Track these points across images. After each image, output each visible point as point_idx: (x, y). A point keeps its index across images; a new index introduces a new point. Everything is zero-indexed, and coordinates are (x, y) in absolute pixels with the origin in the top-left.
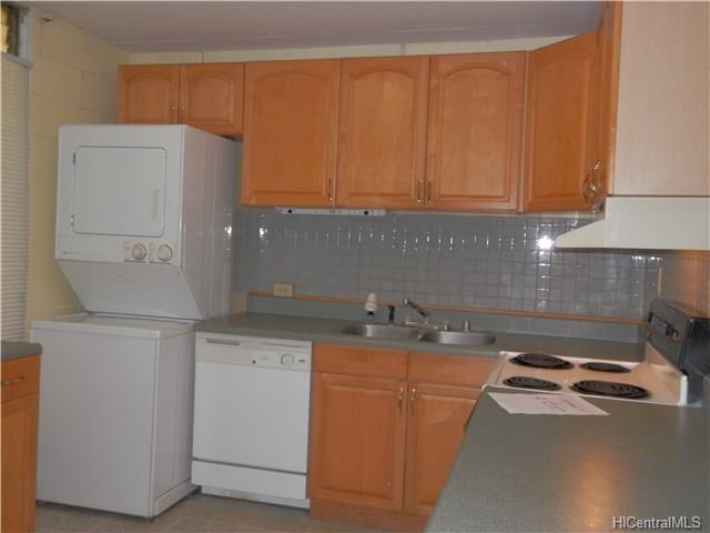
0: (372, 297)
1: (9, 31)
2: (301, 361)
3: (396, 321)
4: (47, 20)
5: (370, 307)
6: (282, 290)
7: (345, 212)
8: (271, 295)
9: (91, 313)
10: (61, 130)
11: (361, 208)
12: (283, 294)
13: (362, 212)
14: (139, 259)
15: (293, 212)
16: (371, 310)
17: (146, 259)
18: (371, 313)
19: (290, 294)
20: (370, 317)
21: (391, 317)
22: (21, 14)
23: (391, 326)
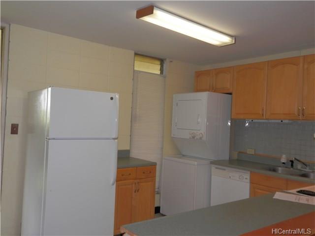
0: (284, 156)
1: (161, 66)
2: (246, 179)
3: (294, 167)
4: (171, 61)
5: (283, 160)
6: (250, 151)
7: (273, 121)
8: (246, 153)
9: (184, 155)
10: (174, 96)
11: (279, 120)
12: (251, 153)
13: (280, 121)
14: (194, 137)
15: (254, 121)
16: (283, 162)
17: (195, 138)
18: (284, 163)
19: (253, 153)
20: (283, 165)
21: (292, 165)
22: (164, 61)
23: (292, 169)
